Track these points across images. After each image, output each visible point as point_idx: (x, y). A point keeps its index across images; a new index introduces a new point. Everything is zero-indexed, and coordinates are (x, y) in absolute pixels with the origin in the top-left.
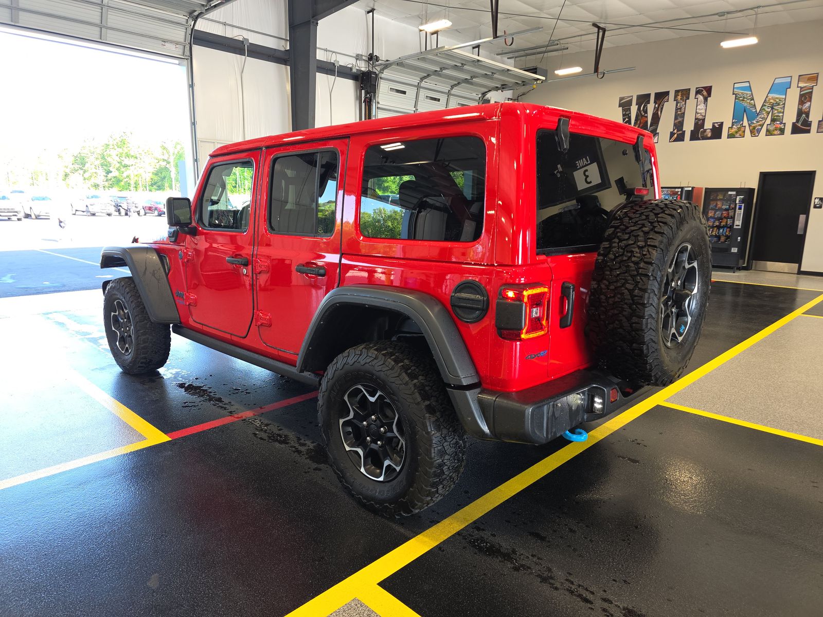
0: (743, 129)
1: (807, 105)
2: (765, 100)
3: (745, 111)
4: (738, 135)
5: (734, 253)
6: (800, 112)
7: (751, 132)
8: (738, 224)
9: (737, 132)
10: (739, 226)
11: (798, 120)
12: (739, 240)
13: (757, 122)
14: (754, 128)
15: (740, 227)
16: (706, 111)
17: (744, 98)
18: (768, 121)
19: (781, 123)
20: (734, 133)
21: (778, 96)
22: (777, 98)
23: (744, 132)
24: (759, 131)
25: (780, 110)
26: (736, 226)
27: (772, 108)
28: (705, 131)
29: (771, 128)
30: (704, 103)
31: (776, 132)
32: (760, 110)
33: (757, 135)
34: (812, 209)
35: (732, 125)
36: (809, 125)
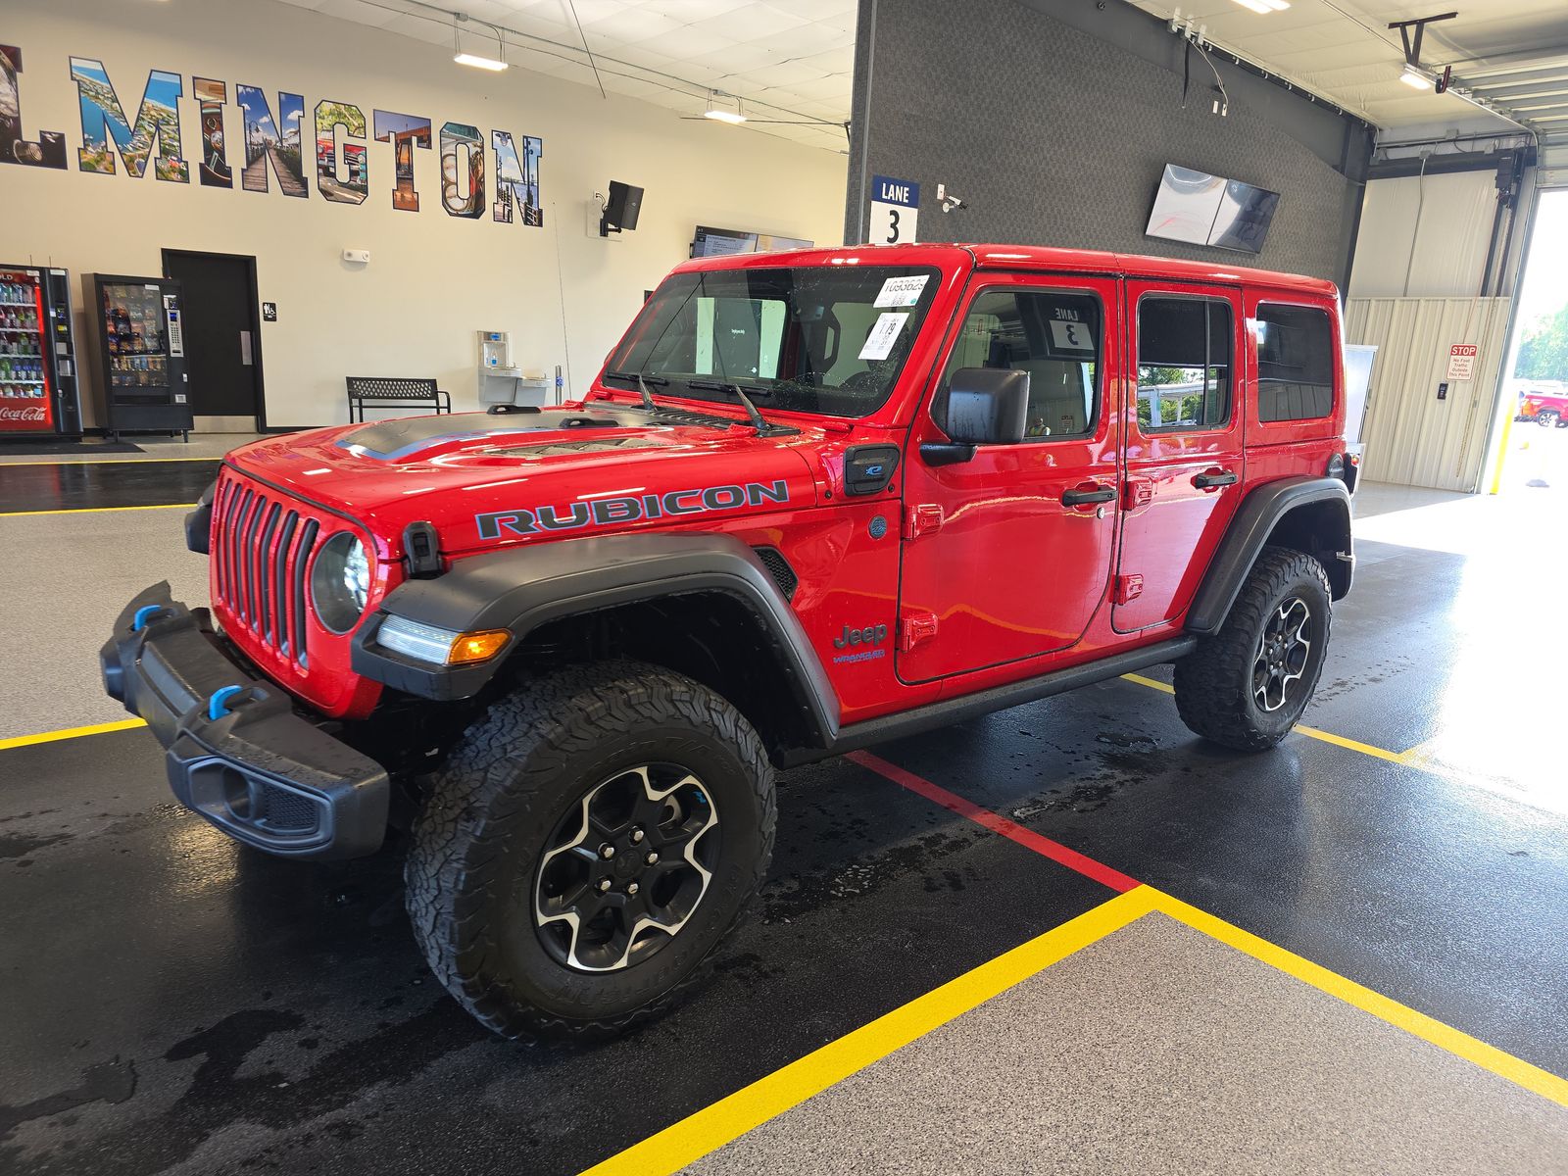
0: (109, 157)
1: (218, 135)
2: (141, 109)
3: (105, 121)
4: (101, 168)
5: (181, 405)
6: (209, 148)
7: (126, 166)
8: (176, 349)
9: (97, 162)
10: (179, 352)
11: (208, 161)
12: (186, 380)
13: (135, 149)
14: (132, 159)
15: (181, 355)
16: (18, 101)
17: (97, 93)
18: (155, 152)
19: (180, 160)
20: (93, 162)
21: (163, 107)
22: (162, 110)
23: (113, 163)
24: (142, 168)
25: (172, 134)
26: (174, 352)
27: (158, 128)
28: (25, 145)
29: (164, 166)
30: (10, 83)
31: (174, 176)
32: (136, 126)
33: (140, 174)
34: (263, 324)
35: (85, 145)
36: (228, 173)
